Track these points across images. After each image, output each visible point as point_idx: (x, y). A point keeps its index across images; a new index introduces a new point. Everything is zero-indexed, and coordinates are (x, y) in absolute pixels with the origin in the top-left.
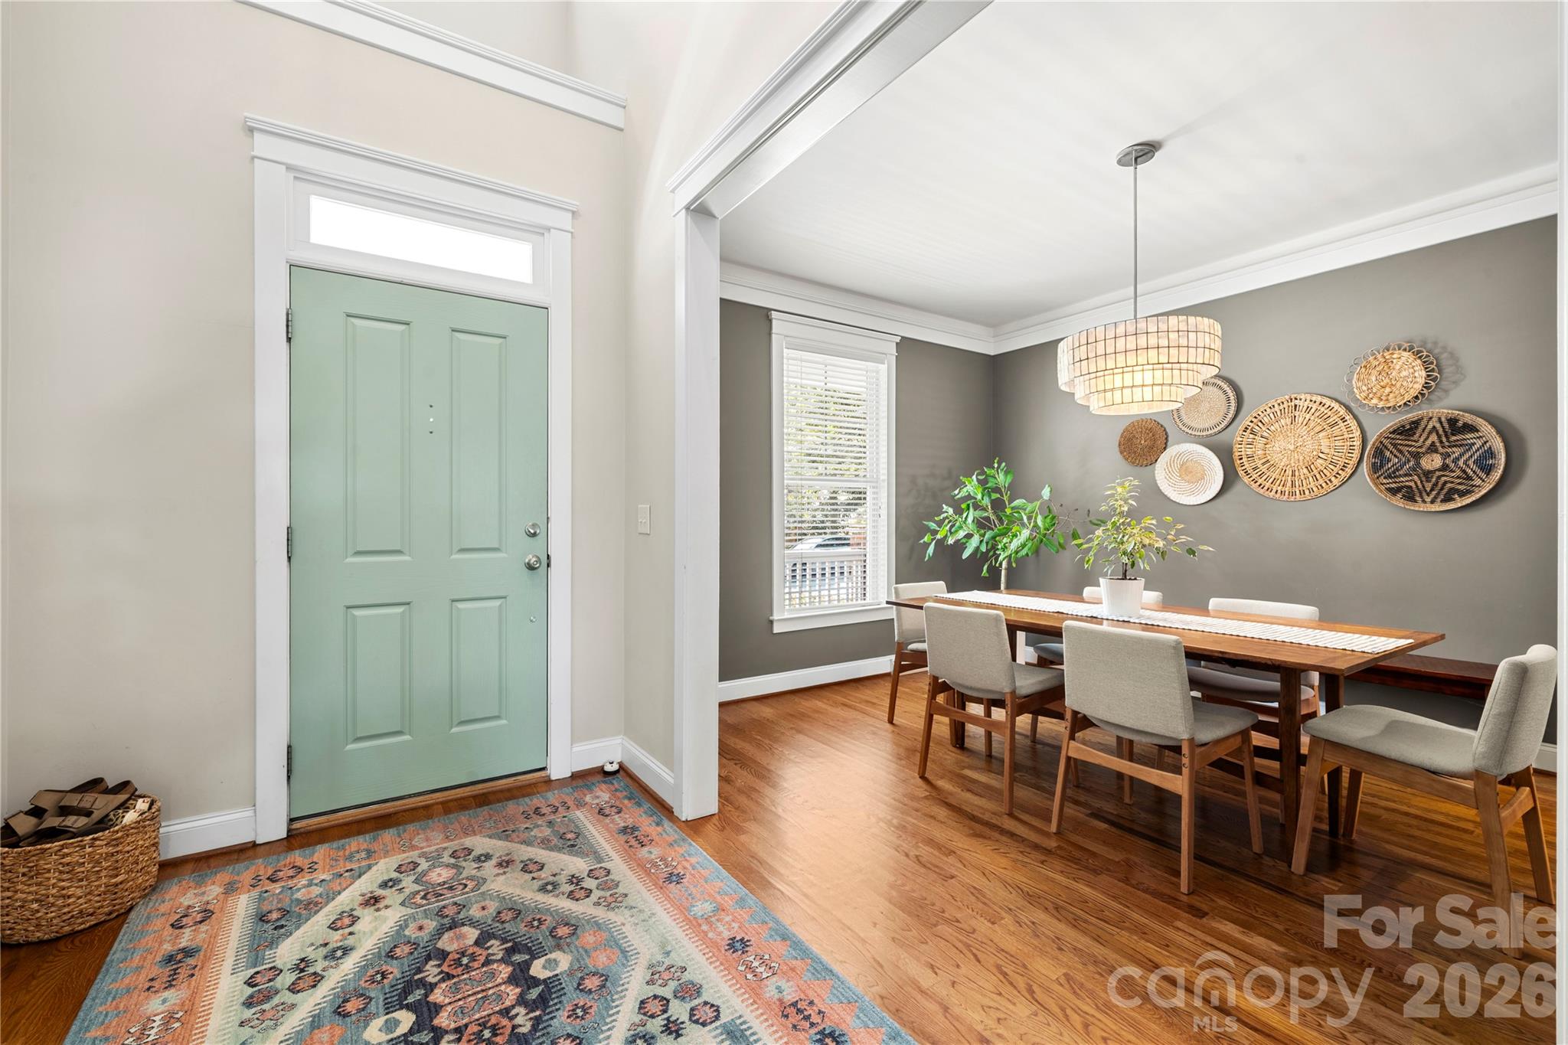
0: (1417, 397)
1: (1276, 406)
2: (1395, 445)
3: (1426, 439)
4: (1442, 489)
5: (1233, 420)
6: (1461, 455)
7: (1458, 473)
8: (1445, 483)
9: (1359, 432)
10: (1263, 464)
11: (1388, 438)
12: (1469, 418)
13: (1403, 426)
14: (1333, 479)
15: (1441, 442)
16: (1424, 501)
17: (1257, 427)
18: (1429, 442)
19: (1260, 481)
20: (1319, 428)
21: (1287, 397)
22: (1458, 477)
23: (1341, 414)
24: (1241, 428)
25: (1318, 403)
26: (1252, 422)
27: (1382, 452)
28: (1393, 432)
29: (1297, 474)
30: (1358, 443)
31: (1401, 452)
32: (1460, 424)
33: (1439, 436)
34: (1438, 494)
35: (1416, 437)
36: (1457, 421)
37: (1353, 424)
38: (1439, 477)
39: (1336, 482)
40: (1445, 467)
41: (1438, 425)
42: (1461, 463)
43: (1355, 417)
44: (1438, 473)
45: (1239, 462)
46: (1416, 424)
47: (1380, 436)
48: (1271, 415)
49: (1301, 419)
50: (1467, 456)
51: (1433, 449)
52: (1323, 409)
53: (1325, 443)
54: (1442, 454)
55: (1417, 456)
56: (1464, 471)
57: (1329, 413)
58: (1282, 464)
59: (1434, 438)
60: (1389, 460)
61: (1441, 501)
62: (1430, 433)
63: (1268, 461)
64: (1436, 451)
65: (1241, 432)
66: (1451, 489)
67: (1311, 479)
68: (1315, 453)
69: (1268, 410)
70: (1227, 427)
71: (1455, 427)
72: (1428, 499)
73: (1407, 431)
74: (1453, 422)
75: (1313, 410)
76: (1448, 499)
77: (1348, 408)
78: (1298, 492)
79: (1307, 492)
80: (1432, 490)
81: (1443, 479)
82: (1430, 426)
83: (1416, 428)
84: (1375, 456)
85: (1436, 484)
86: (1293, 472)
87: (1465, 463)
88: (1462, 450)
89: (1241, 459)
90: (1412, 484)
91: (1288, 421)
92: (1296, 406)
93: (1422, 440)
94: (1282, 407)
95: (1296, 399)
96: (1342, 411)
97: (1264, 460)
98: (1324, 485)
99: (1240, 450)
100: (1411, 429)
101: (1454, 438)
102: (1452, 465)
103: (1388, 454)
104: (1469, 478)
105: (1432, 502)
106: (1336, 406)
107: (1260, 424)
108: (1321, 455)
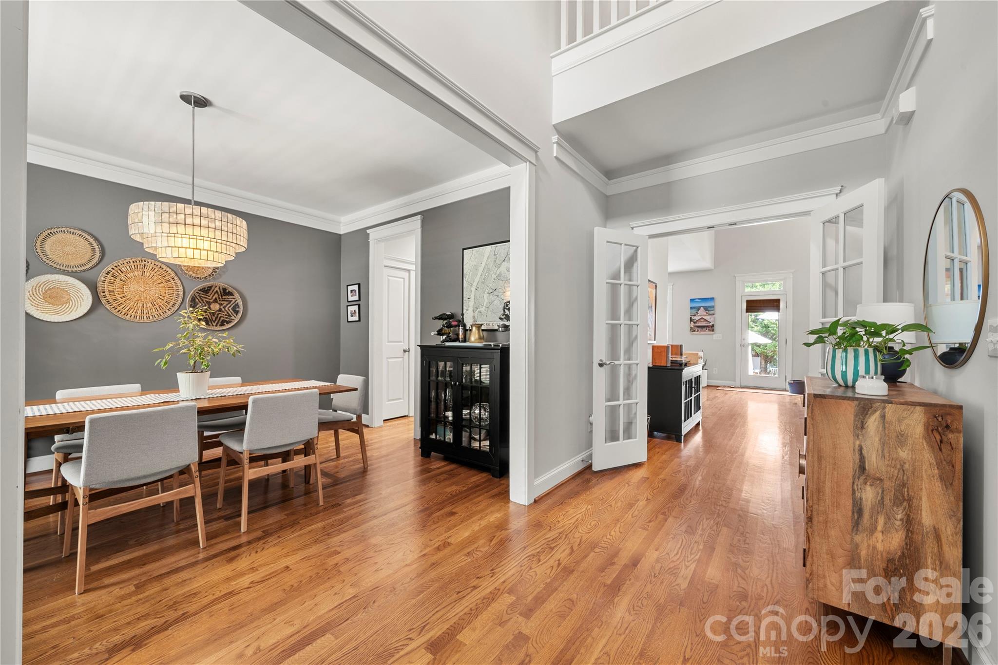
0: (210, 275)
1: (131, 262)
2: (200, 297)
3: (213, 296)
4: (220, 319)
5: (97, 264)
6: (227, 305)
7: (225, 313)
8: (221, 317)
9: (181, 288)
10: (121, 298)
11: (197, 293)
12: (230, 289)
13: (205, 288)
14: (167, 311)
15: (219, 298)
16: (213, 325)
17: (117, 273)
18: (214, 298)
19: (119, 308)
20: (159, 281)
21: (139, 259)
22: (226, 315)
23: (172, 275)
24: (105, 271)
25: (159, 267)
26: (113, 269)
27: (194, 300)
28: (200, 290)
29: (145, 306)
30: (181, 293)
31: (202, 300)
32: (227, 291)
33: (219, 296)
34: (218, 322)
35: (209, 294)
36: (226, 289)
37: (179, 283)
38: (218, 314)
39: (169, 313)
40: (220, 310)
41: (219, 290)
42: (227, 308)
43: (180, 279)
44: (218, 312)
45: (102, 294)
46: (210, 288)
47: (194, 291)
48: (128, 267)
49: (148, 274)
50: (229, 306)
51: (215, 301)
52: (161, 271)
53: (163, 290)
54: (219, 304)
55: (209, 303)
56: (227, 312)
57: (165, 274)
58: (136, 299)
59: (216, 296)
60: (198, 304)
61: (220, 325)
62: (215, 293)
63: (125, 296)
64: (217, 302)
65: (104, 274)
66: (223, 320)
67: (154, 310)
68: (157, 295)
69: (126, 264)
70: (92, 268)
71: (226, 293)
72: (215, 324)
73: (206, 291)
74: (224, 290)
75: (156, 270)
76: (222, 325)
77: (176, 274)
78: (145, 317)
79: (151, 318)
80: (215, 320)
81: (220, 315)
82: (215, 290)
83: (210, 290)
84: (191, 301)
85: (217, 318)
86: (143, 305)
87: (228, 309)
88: (227, 303)
89: (104, 292)
90: (207, 317)
91: (140, 273)
92: (145, 265)
93: (211, 296)
94: (135, 264)
95: (145, 261)
96: (173, 274)
97: (122, 295)
98: (162, 314)
99: (103, 285)
100: (207, 290)
101: (224, 297)
102: (223, 309)
103: (197, 300)
104: (230, 316)
105: (216, 326)
106: (170, 271)
107: (119, 271)
108: (160, 296)
